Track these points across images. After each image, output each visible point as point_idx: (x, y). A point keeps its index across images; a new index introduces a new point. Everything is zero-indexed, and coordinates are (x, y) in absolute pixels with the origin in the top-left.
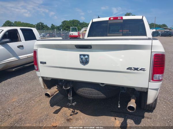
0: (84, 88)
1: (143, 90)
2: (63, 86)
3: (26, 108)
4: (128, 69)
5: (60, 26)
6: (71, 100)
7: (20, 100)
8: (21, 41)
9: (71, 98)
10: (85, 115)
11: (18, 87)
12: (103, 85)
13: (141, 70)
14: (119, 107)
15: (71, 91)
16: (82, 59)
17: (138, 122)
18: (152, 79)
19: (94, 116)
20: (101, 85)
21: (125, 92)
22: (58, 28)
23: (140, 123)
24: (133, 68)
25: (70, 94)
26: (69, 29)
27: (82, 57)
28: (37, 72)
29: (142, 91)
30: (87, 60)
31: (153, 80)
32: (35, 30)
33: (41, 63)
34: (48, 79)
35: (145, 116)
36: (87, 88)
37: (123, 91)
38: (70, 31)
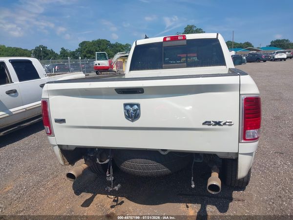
0: (134, 160)
1: (230, 157)
2: (97, 159)
3: (32, 202)
4: (204, 124)
5: (77, 51)
6: (112, 182)
7: (18, 188)
8: (12, 82)
9: (112, 178)
10: (137, 204)
11: (12, 165)
12: (166, 153)
13: (225, 124)
14: (193, 186)
15: (111, 167)
16: (128, 111)
17: (223, 208)
18: (244, 137)
19: (151, 205)
20: (162, 153)
21: (202, 161)
22: (74, 55)
23: (227, 209)
24: (212, 123)
25: (109, 171)
26: (93, 56)
27: (128, 107)
28: (50, 138)
29: (227, 158)
30: (136, 113)
31: (245, 139)
32: (36, 62)
33: (57, 121)
34: (69, 149)
35: (233, 197)
36: (138, 160)
37: (198, 161)
38: (94, 58)
